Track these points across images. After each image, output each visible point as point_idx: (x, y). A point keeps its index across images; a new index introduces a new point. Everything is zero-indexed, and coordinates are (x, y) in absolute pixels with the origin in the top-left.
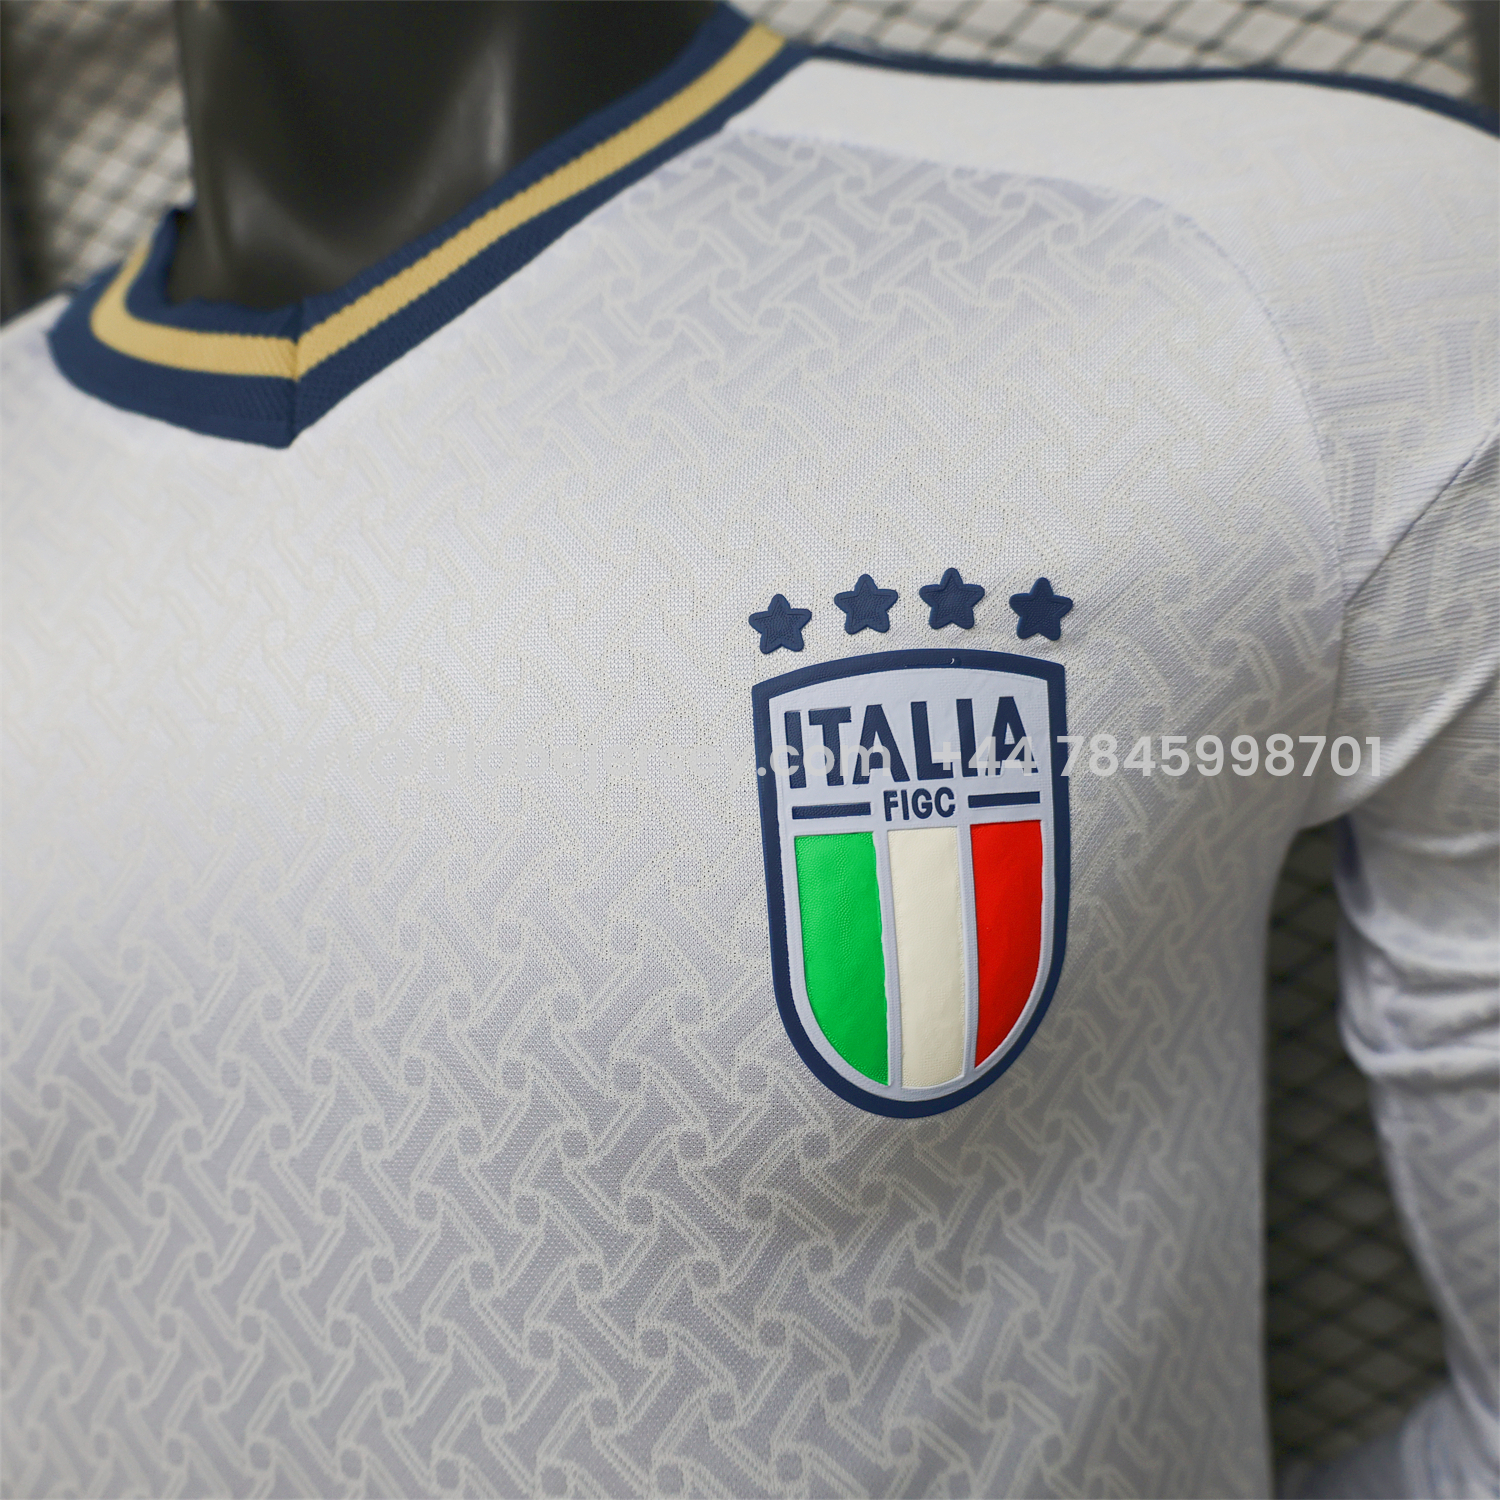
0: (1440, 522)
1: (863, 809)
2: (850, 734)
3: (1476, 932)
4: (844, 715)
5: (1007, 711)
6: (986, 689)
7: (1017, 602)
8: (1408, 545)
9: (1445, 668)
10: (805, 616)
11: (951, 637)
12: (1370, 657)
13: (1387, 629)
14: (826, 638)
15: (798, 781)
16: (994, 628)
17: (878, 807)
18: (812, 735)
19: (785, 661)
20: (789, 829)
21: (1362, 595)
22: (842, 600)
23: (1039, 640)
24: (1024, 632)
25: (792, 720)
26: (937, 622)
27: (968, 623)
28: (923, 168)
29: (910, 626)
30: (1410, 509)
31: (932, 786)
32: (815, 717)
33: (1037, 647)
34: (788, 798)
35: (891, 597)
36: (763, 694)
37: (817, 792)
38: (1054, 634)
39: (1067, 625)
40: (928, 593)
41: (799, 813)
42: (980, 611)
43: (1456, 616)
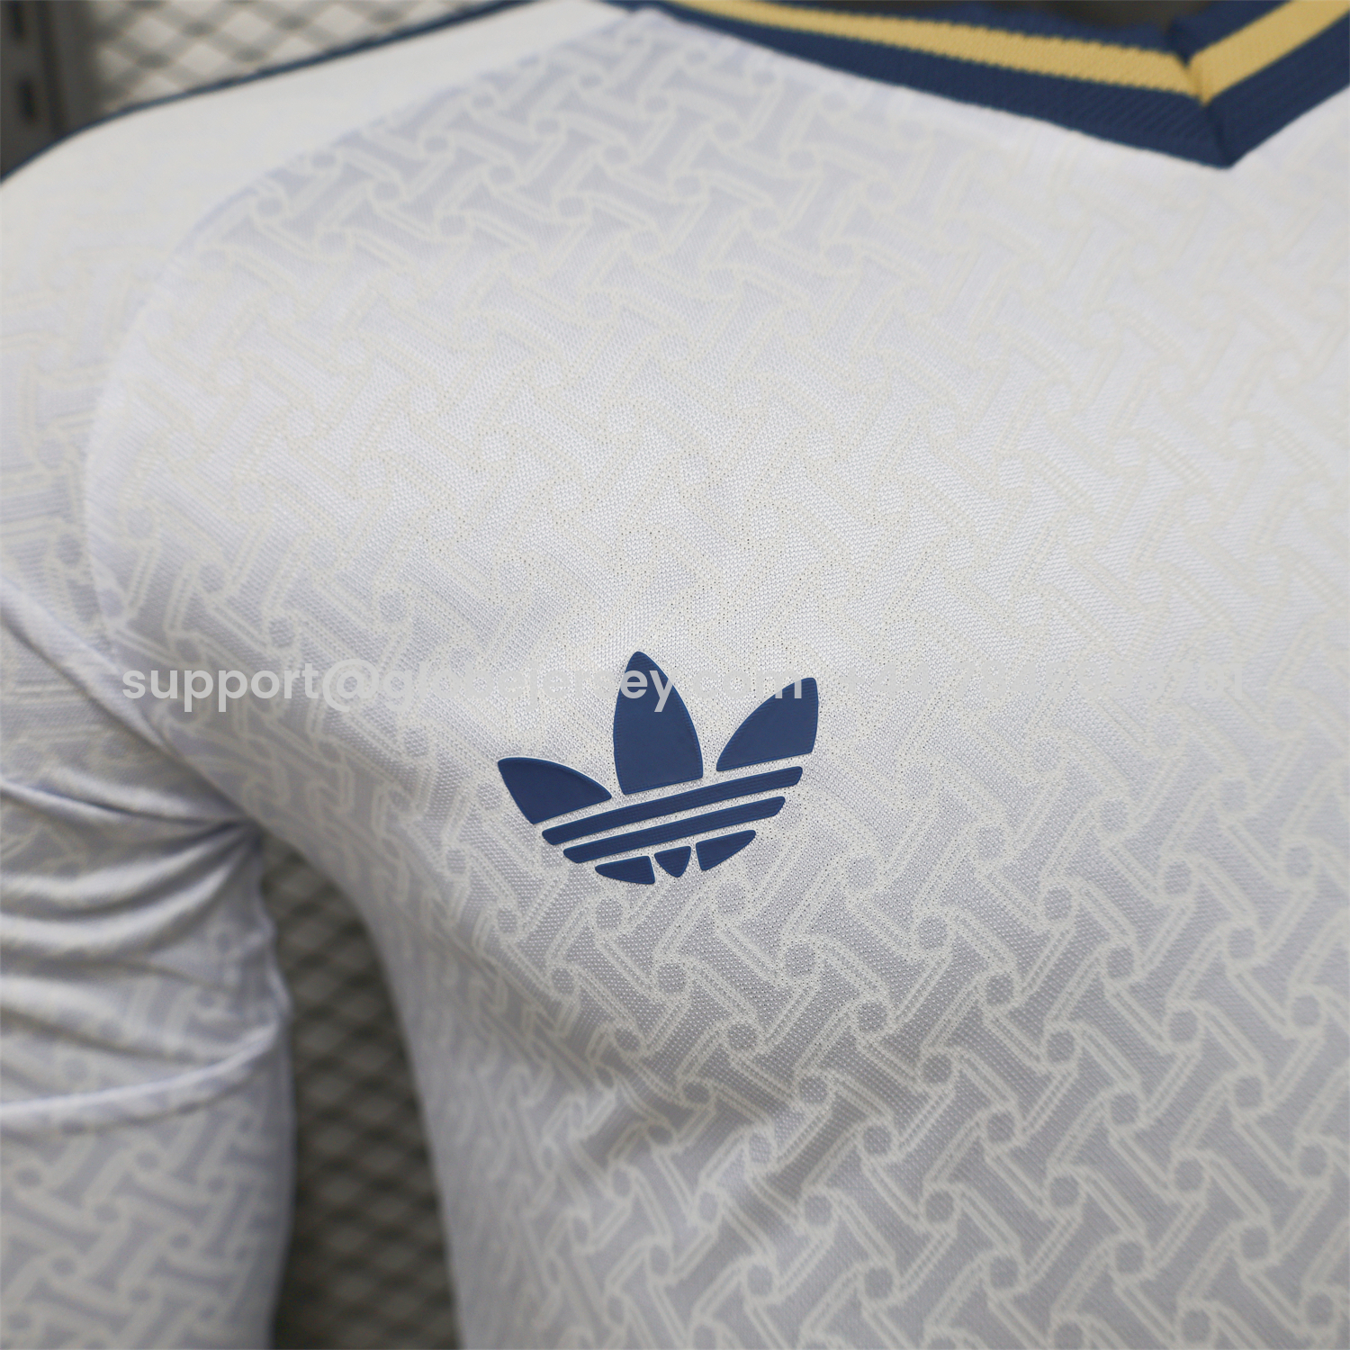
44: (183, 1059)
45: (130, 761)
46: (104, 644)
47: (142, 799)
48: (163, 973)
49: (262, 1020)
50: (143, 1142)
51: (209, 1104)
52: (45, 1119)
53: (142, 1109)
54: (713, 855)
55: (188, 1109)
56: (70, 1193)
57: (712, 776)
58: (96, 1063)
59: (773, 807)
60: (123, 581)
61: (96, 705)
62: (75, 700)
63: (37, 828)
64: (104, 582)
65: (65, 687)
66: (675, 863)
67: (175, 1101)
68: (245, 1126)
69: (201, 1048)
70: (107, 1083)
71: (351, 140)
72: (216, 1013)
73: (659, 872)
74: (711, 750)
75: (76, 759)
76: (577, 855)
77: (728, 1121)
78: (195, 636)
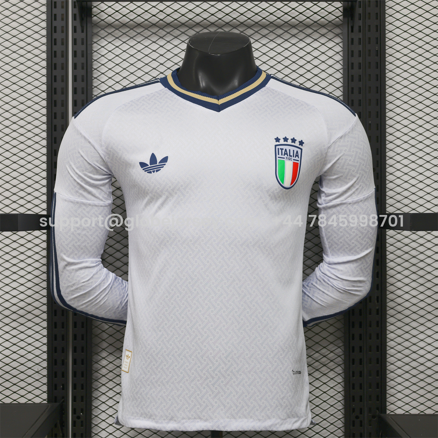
0: (337, 142)
1: (284, 158)
2: (283, 151)
3: (334, 189)
4: (283, 149)
5: (297, 152)
6: (296, 149)
7: (299, 142)
8: (334, 143)
9: (335, 156)
10: (280, 139)
11: (293, 144)
12: (329, 154)
13: (331, 151)
14: (282, 142)
15: (279, 154)
16: (297, 144)
17: (285, 158)
18: (280, 151)
19: (278, 143)
20: (278, 159)
21: (329, 148)
22: (283, 138)
23: (301, 146)
24: (299, 145)
25: (278, 149)
26: (292, 142)
27: (295, 143)
28: (289, 97)
29: (289, 142)
30: (334, 140)
31: (290, 157)
32: (280, 149)
33: (300, 146)
34: (278, 156)
35: (288, 139)
36: (276, 146)
37: (280, 156)
38: (302, 146)
39: (303, 145)
40: (291, 139)
41: (278, 157)
42: (296, 142)
43: (337, 151)
44: (102, 200)
45: (102, 163)
46: (102, 150)
47: (102, 168)
48: (101, 189)
49: (110, 200)
50: (96, 208)
51: (104, 206)
52: (87, 203)
53: (97, 204)
54: (157, 171)
55: (101, 206)
56: (88, 212)
57: (158, 164)
58: (93, 198)
59: (163, 167)
60: (105, 144)
61: (100, 156)
62: (98, 155)
63: (92, 168)
64: (103, 144)
65: (98, 154)
66: (154, 172)
67: (100, 205)
68: (107, 211)
69: (104, 200)
70: (94, 201)
71: (132, 101)
72: (106, 196)
73: (152, 172)
74: (158, 161)
75: (97, 162)
76: (145, 171)
77: (158, 199)
78: (111, 149)
